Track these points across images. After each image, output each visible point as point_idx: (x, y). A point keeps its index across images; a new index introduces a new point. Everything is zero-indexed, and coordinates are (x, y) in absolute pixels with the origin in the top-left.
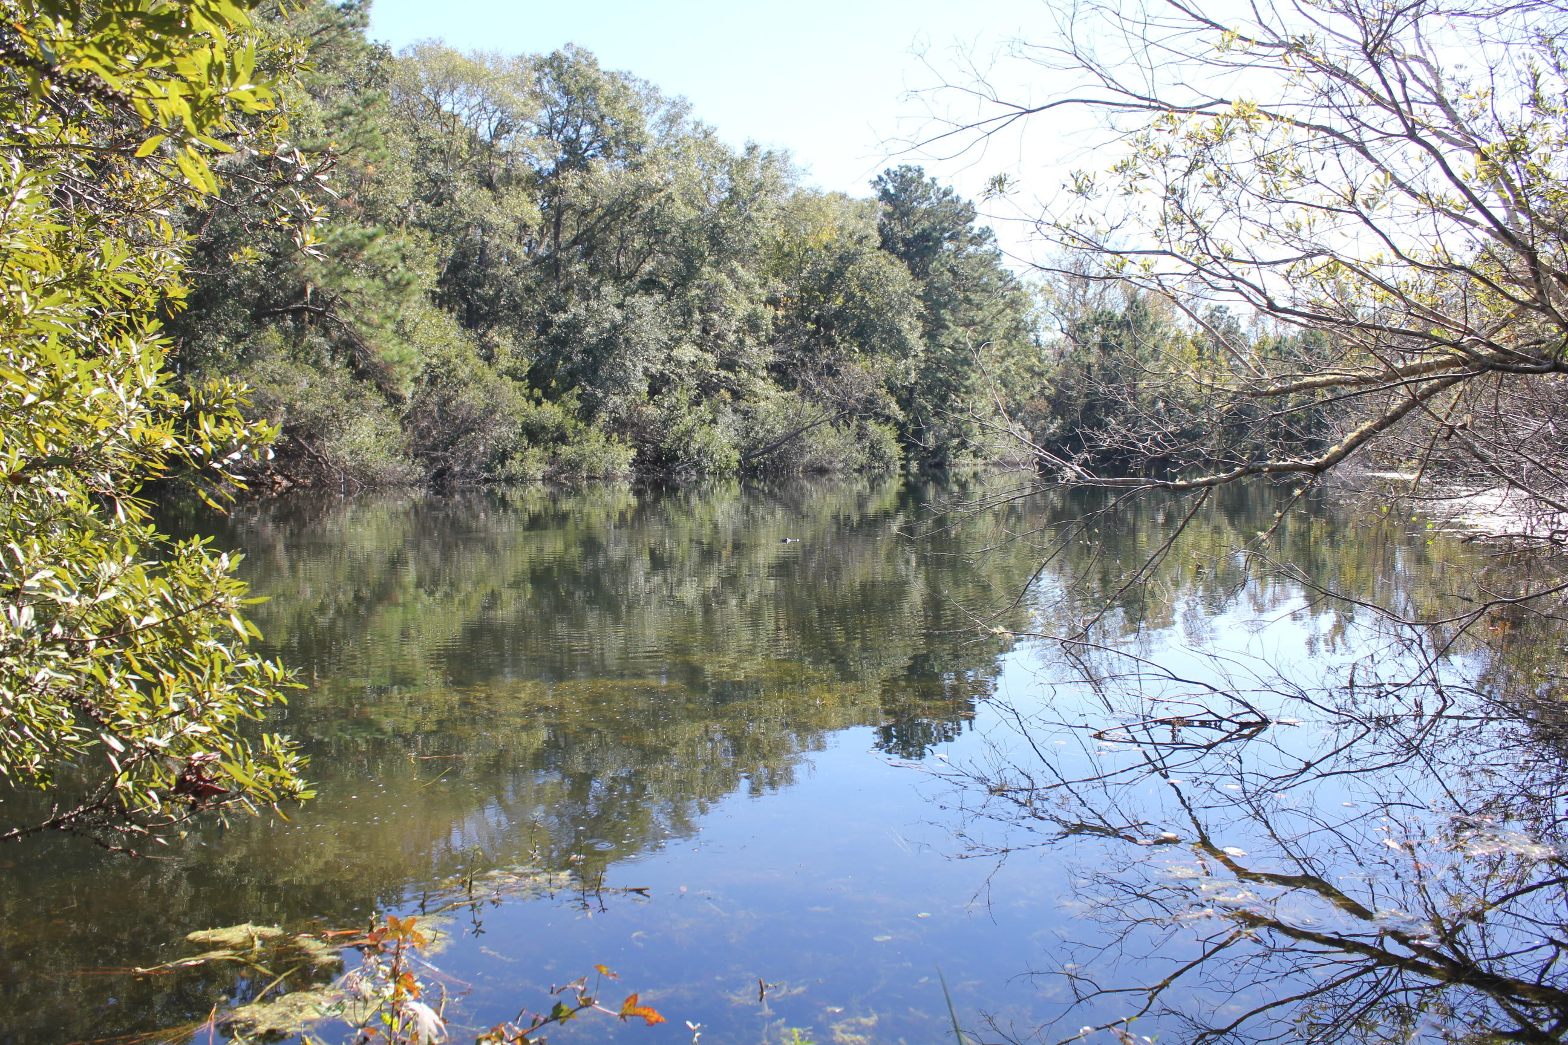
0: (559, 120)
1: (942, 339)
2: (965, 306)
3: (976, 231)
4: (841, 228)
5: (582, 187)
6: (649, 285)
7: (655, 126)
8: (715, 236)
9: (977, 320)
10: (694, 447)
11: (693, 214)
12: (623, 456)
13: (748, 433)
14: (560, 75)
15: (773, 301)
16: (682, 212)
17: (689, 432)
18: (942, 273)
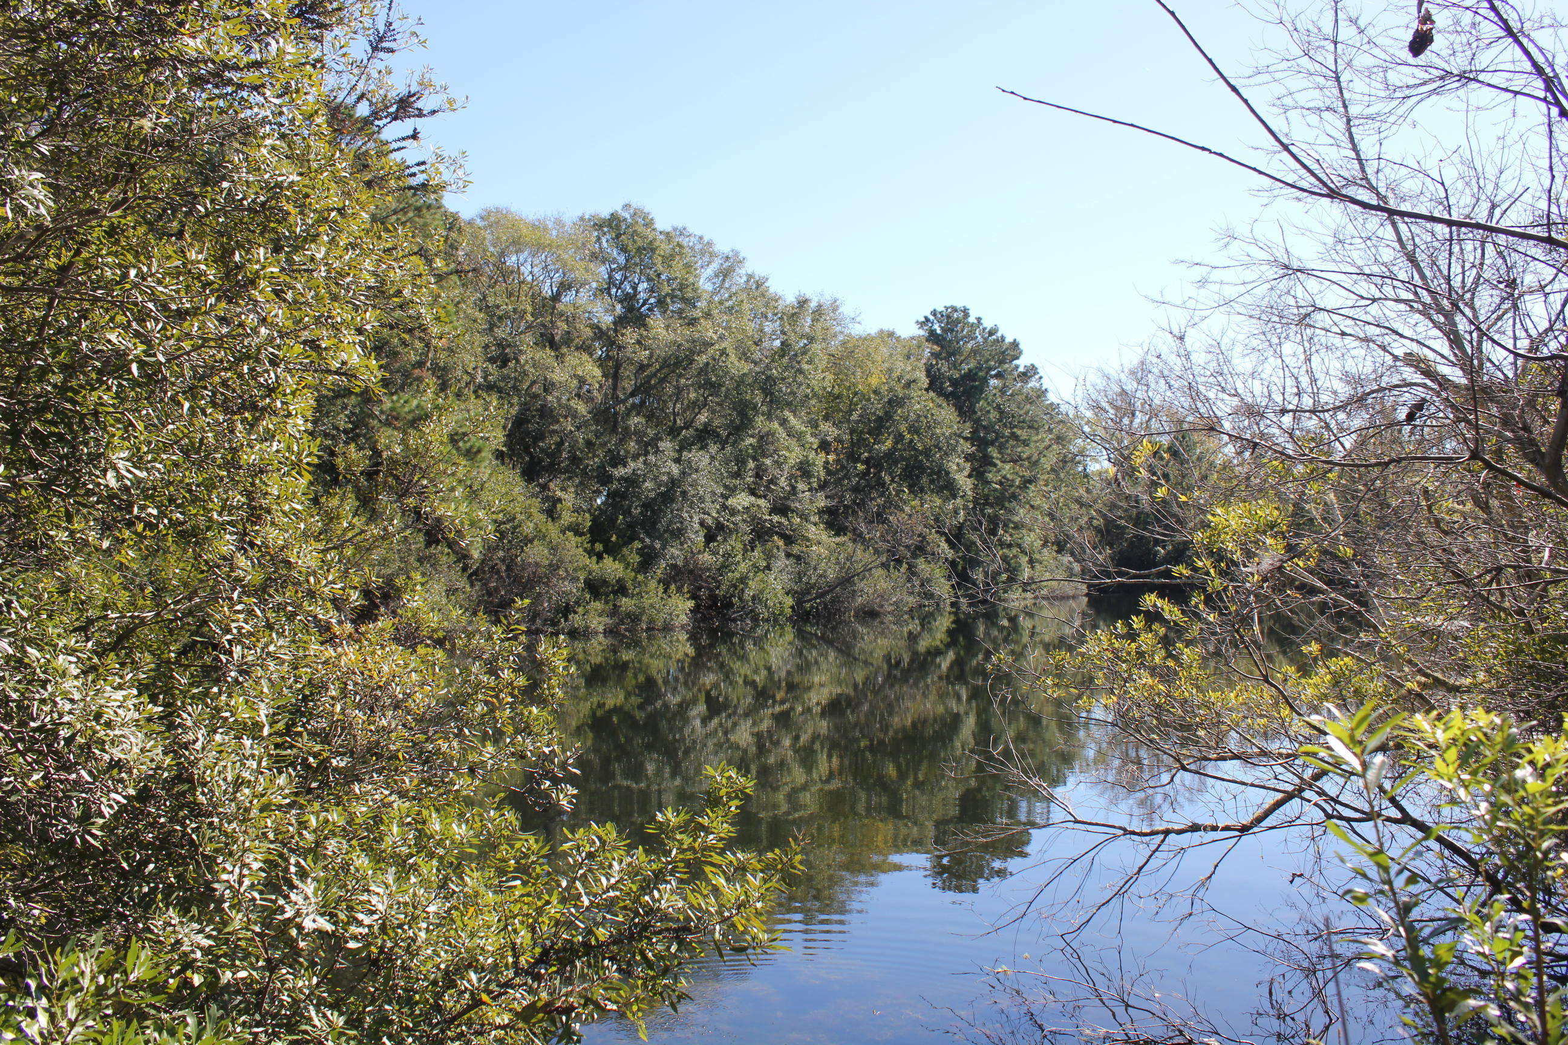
0: (618, 276)
1: (990, 476)
2: (1011, 442)
3: (1021, 369)
4: (890, 370)
5: (639, 342)
6: (704, 436)
7: (709, 279)
8: (767, 386)
9: (1024, 456)
10: (749, 594)
11: (746, 367)
12: (681, 607)
13: (800, 578)
14: (618, 236)
15: (824, 446)
16: (737, 366)
17: (743, 580)
18: (988, 412)
